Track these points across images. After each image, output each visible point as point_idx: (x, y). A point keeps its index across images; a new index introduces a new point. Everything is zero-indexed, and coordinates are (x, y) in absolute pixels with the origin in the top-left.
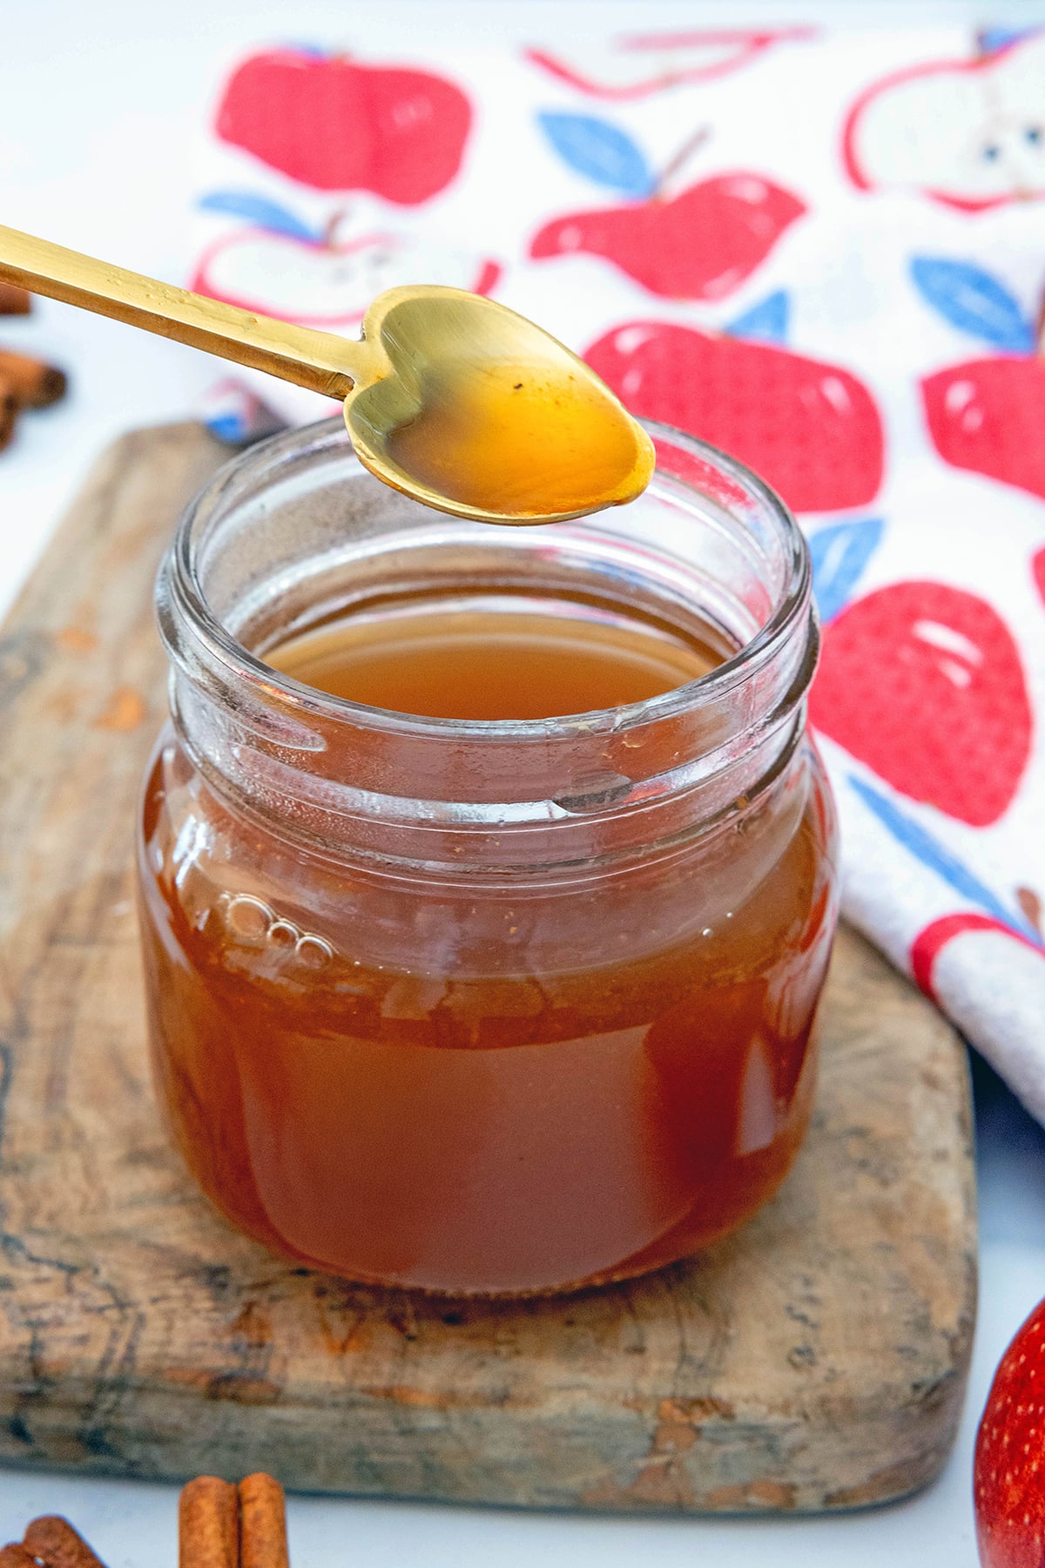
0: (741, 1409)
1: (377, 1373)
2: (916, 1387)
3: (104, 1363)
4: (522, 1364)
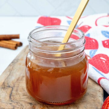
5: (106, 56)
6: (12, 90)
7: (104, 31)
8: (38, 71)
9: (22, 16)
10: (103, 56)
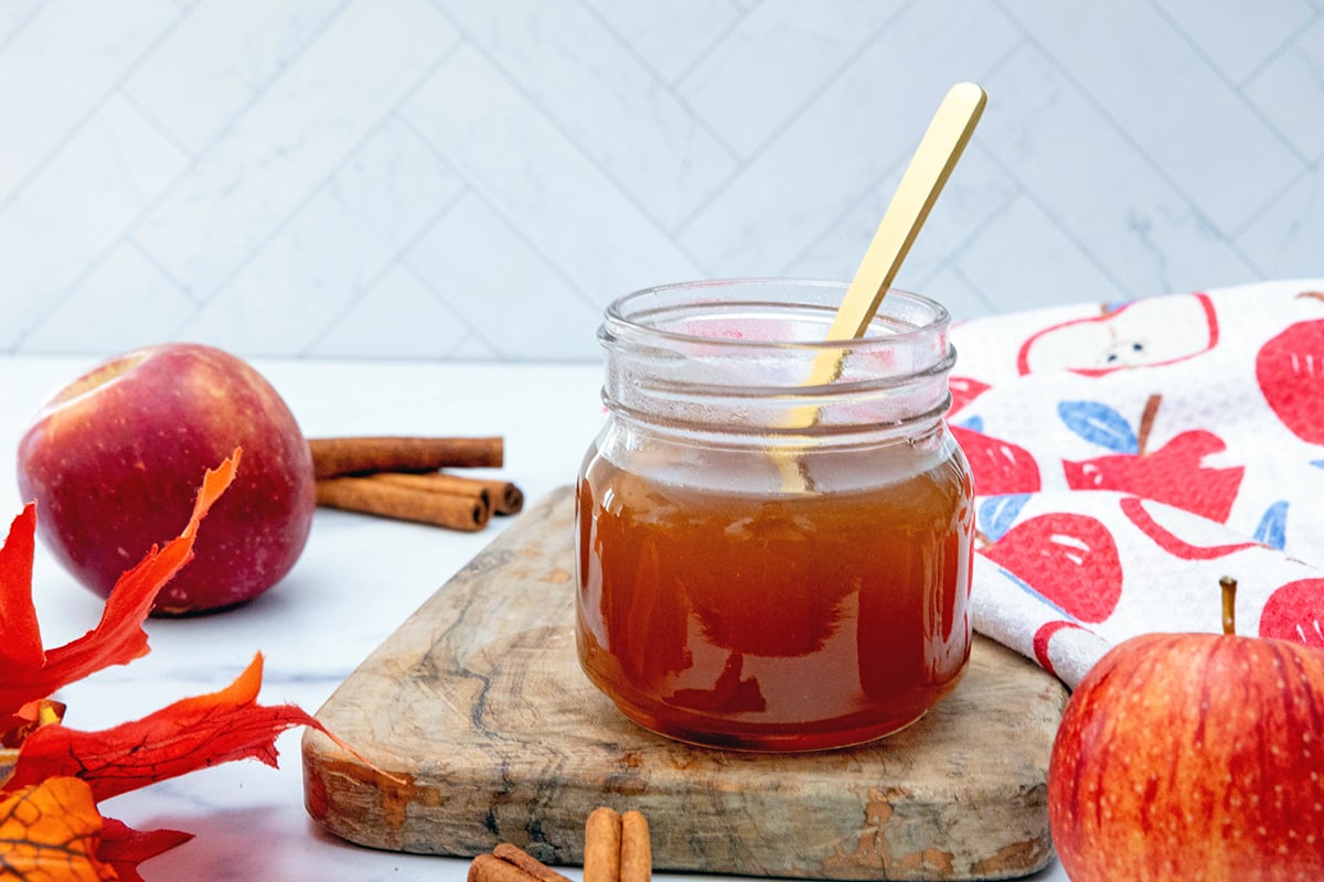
0: (917, 793)
1: (705, 775)
2: (1022, 787)
3: (544, 772)
4: (789, 774)
5: (1091, 522)
6: (486, 689)
7: (1081, 406)
8: (661, 523)
9: (503, 359)
10: (1069, 527)
